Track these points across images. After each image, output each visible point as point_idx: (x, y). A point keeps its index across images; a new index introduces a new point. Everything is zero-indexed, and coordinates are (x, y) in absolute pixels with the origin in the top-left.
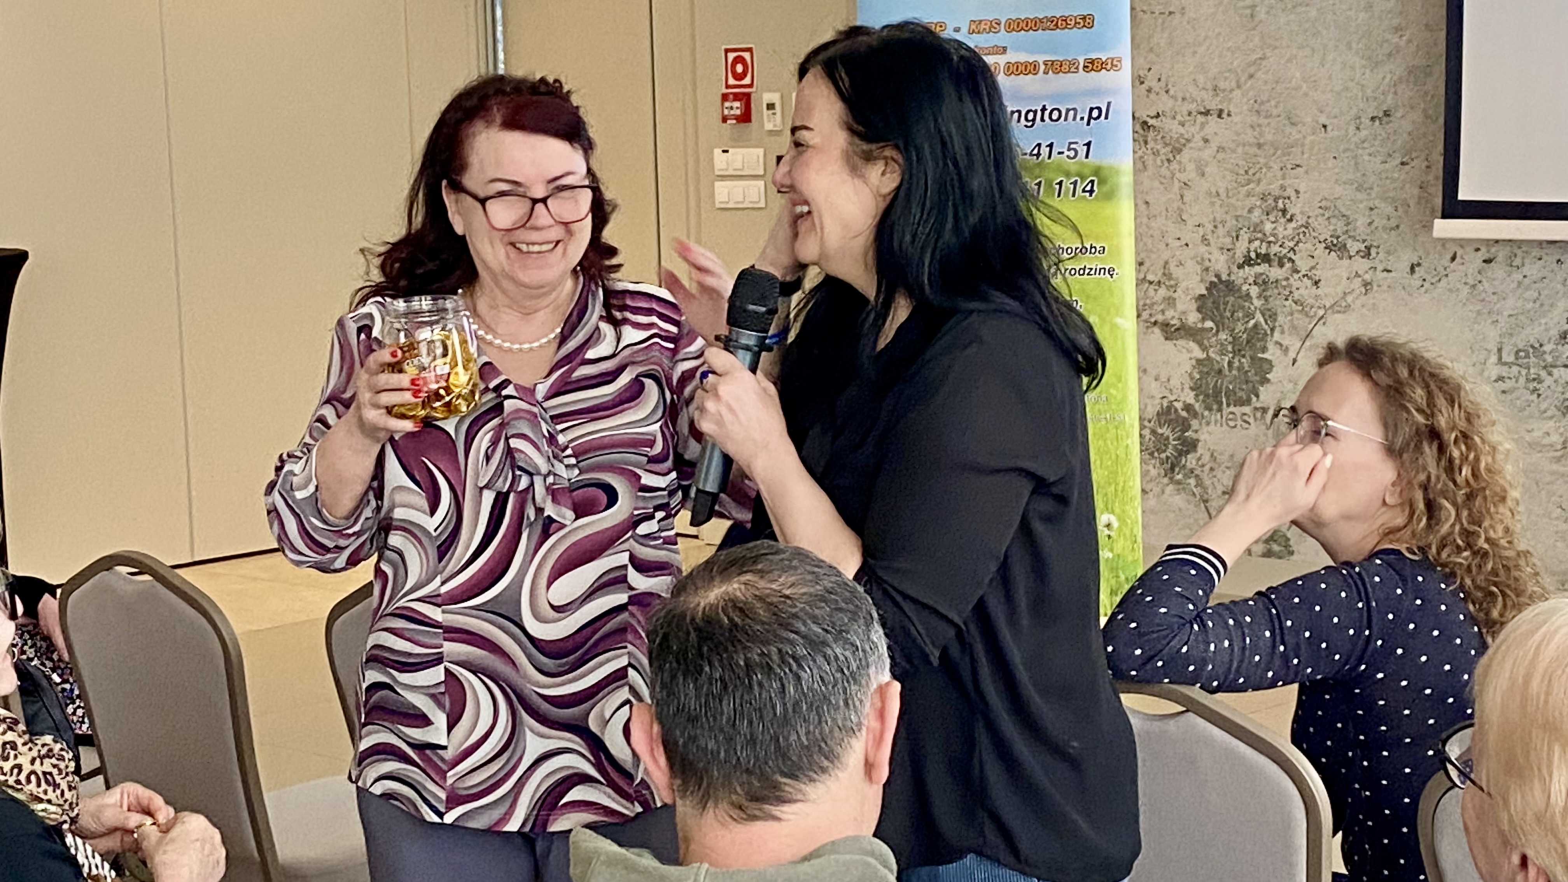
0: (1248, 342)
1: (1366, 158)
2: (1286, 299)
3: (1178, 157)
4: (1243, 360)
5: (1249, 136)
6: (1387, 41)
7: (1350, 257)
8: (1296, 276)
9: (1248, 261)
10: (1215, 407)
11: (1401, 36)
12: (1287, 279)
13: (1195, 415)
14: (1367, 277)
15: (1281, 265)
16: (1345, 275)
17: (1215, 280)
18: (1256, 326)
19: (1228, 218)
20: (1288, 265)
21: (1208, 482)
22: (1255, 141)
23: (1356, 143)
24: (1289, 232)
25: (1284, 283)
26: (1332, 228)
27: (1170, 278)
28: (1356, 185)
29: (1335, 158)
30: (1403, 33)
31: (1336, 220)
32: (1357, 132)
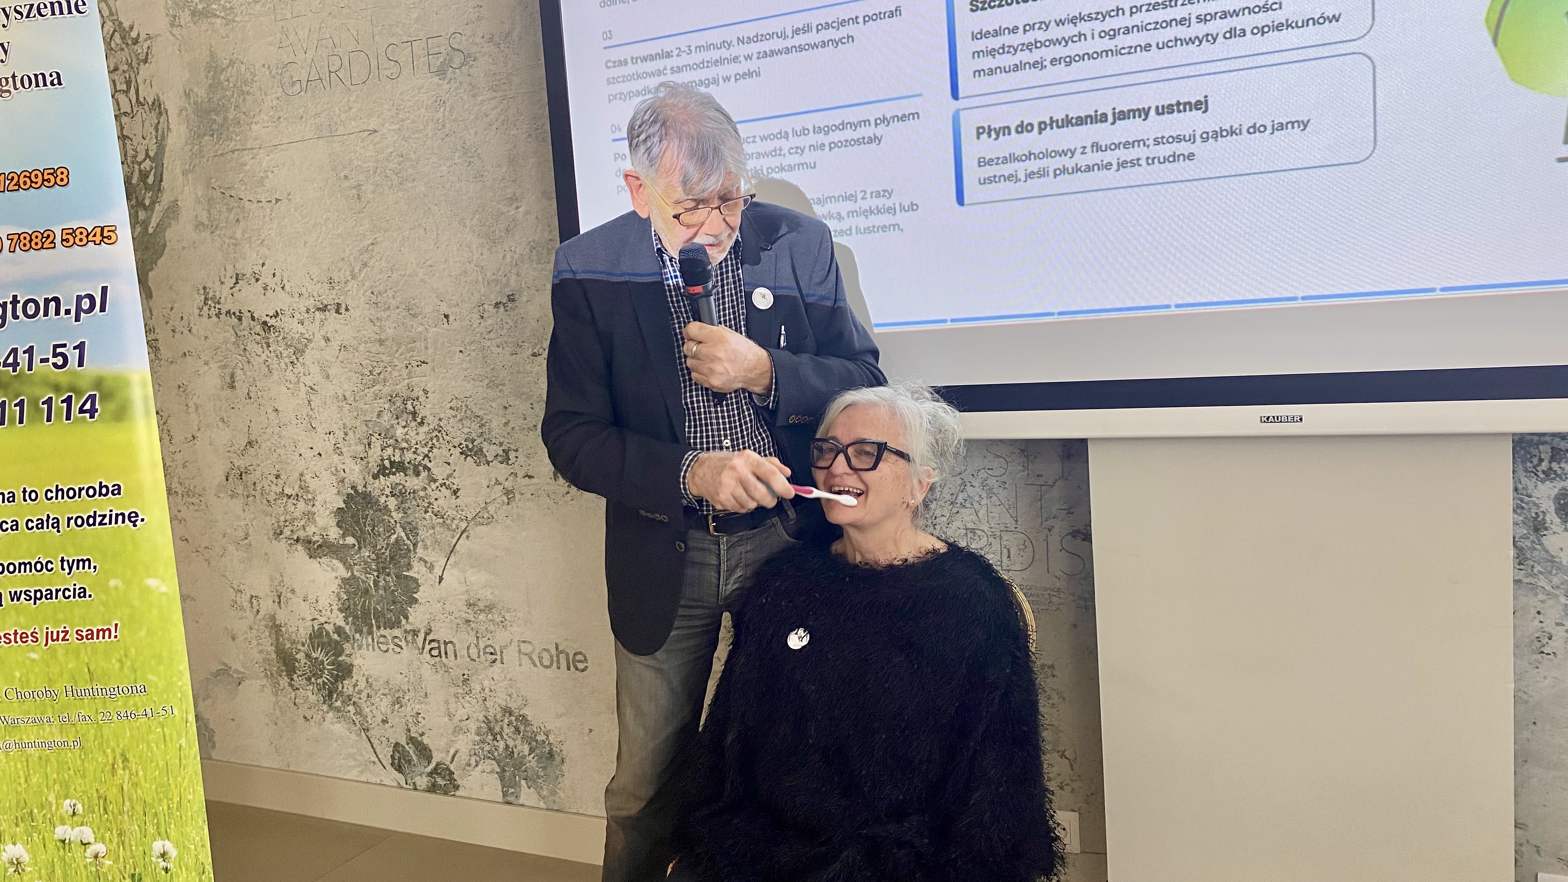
0: (392, 558)
1: (495, 350)
2: (426, 512)
3: (301, 359)
4: (388, 579)
5: (370, 332)
6: (503, 213)
7: (488, 463)
8: (433, 486)
9: (382, 471)
10: (365, 629)
11: (517, 208)
12: (425, 489)
13: (347, 638)
14: (508, 485)
15: (418, 474)
16: (486, 483)
17: (353, 492)
18: (397, 540)
19: (358, 424)
20: (424, 474)
21: (367, 710)
22: (378, 337)
23: (482, 334)
24: (421, 437)
25: (422, 493)
26: (466, 430)
27: (308, 492)
28: (487, 381)
29: (461, 351)
30: (519, 204)
31: (469, 422)
32: (482, 321)
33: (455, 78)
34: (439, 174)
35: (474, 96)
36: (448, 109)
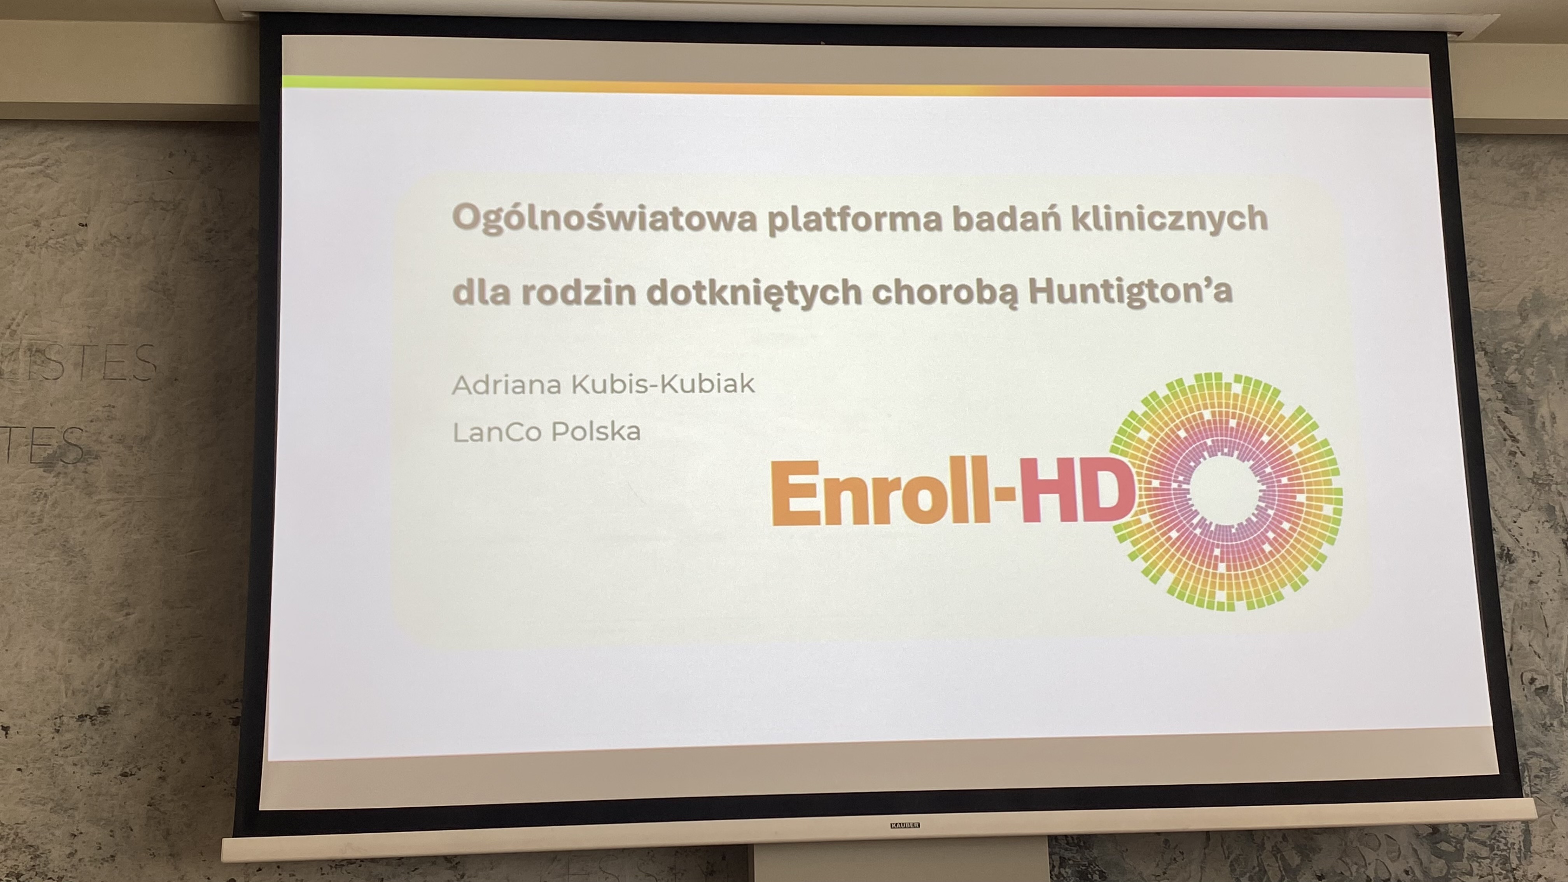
1: (70, 769)
6: (108, 619)
11: (128, 614)
23: (53, 750)
26: (10, 863)
28: (51, 805)
29: (19, 770)
30: (131, 611)
31: (17, 853)
32: (57, 734)
33: (65, 473)
34: (23, 570)
35: (89, 494)
36: (49, 503)
